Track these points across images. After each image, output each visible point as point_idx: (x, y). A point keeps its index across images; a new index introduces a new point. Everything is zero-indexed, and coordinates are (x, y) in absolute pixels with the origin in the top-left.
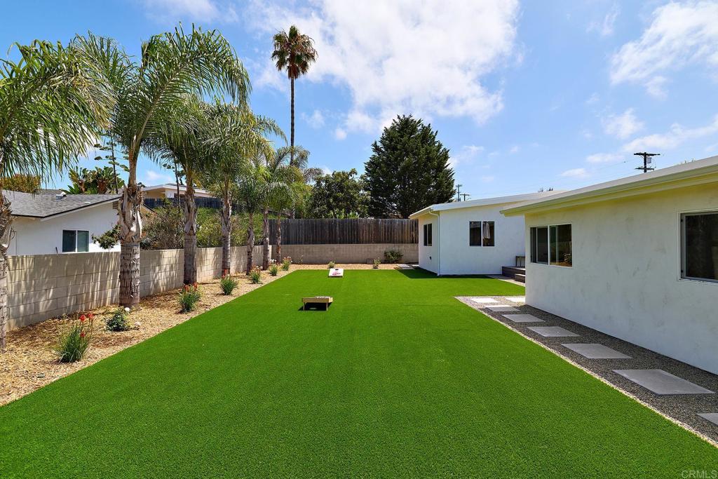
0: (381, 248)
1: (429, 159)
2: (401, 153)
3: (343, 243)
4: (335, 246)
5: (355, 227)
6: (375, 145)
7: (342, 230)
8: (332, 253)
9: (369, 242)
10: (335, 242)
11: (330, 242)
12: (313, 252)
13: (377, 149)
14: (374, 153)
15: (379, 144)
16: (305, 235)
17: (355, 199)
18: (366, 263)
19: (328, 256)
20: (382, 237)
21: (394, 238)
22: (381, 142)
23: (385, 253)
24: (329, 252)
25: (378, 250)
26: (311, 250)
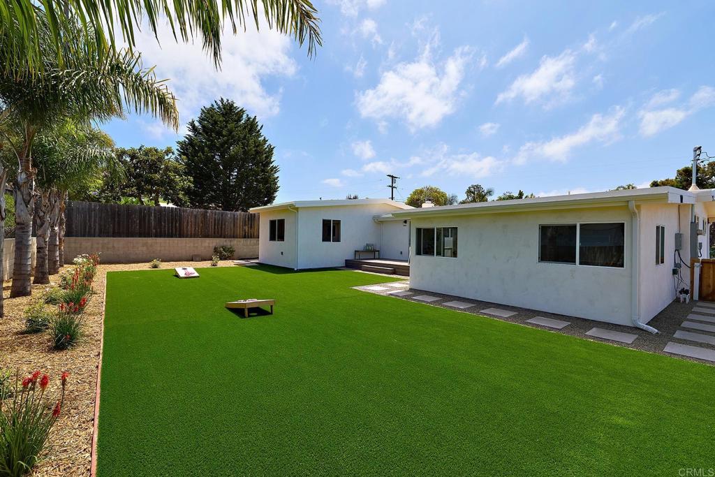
0: (210, 243)
1: (257, 152)
2: (228, 140)
3: (160, 237)
4: (150, 240)
5: (177, 218)
6: (192, 124)
7: (159, 221)
8: (145, 249)
9: (195, 236)
10: (148, 235)
11: (141, 235)
12: (113, 247)
13: (194, 128)
14: (190, 133)
15: (197, 124)
16: (100, 225)
17: (176, 183)
18: (192, 260)
19: (137, 252)
20: (211, 231)
21: (225, 232)
22: (200, 122)
23: (215, 248)
24: (140, 249)
25: (207, 244)
26: (110, 246)
